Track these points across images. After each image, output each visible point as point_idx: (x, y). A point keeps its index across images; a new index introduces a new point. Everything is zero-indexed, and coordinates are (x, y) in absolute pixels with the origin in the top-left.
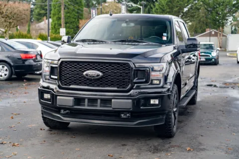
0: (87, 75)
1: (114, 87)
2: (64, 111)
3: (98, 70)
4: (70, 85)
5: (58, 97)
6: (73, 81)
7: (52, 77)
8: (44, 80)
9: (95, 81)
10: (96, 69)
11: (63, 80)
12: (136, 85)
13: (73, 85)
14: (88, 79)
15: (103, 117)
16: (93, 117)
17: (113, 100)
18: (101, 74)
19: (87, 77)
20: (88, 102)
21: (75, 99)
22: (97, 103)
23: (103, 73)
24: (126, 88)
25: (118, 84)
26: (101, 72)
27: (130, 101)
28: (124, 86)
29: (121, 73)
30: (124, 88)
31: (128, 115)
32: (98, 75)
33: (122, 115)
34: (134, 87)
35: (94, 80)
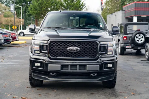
0: (70, 50)
1: (88, 57)
2: (52, 74)
3: (77, 47)
4: (57, 57)
5: (49, 65)
6: (59, 54)
7: (42, 51)
8: (34, 54)
9: (75, 54)
10: (75, 46)
11: (52, 54)
12: (100, 55)
13: (59, 56)
14: (70, 52)
15: (77, 77)
16: (70, 77)
17: (87, 66)
18: (79, 49)
19: (69, 51)
20: (71, 67)
21: (61, 65)
22: (76, 67)
23: (80, 48)
24: (95, 57)
25: (90, 55)
26: (79, 47)
27: (98, 65)
28: (94, 56)
29: (91, 48)
30: (93, 57)
31: (95, 74)
32: (77, 50)
33: (92, 75)
34: (100, 57)
35: (74, 52)
